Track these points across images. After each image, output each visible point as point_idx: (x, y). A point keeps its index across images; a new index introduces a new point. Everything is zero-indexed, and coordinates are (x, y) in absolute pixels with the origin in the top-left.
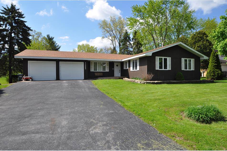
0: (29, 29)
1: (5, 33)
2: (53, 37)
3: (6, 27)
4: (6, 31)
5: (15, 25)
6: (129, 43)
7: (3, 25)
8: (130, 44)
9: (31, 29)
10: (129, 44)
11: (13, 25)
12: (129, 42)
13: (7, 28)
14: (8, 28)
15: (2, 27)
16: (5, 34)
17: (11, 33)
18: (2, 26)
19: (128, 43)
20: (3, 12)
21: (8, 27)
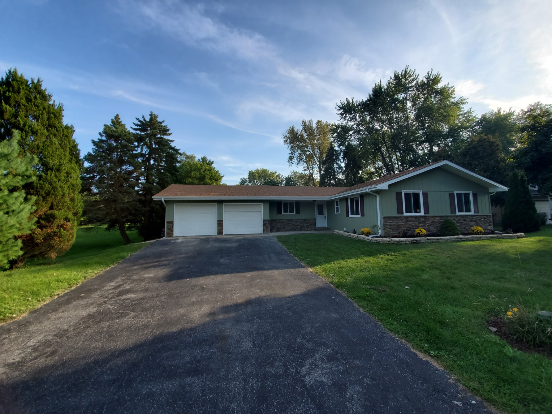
0: (177, 151)
1: (140, 159)
2: (212, 161)
3: (142, 150)
4: (141, 157)
5: (155, 146)
6: (337, 166)
7: (138, 147)
8: (340, 167)
9: (180, 152)
10: (337, 168)
11: (152, 147)
12: (337, 164)
13: (144, 152)
14: (146, 152)
15: (137, 151)
16: (140, 161)
17: (148, 160)
18: (136, 149)
19: (335, 166)
20: (138, 127)
21: (146, 150)
